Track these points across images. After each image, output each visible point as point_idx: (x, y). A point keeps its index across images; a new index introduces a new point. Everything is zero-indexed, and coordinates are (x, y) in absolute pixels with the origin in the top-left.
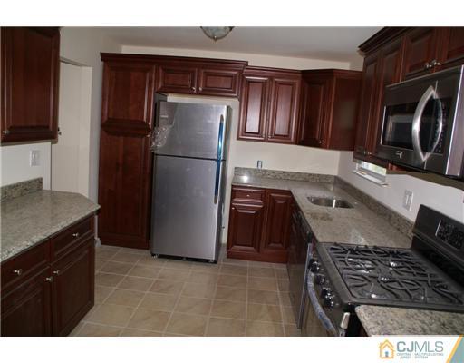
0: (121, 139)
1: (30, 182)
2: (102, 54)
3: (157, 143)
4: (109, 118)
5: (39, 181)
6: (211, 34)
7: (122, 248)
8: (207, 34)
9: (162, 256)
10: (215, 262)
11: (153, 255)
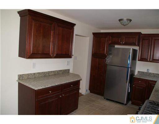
0: (98, 59)
1: (66, 70)
2: (93, 33)
3: (108, 61)
4: (94, 53)
5: (69, 70)
6: (123, 24)
7: (96, 95)
8: (121, 24)
9: (107, 99)
10: (126, 105)
11: (105, 98)
